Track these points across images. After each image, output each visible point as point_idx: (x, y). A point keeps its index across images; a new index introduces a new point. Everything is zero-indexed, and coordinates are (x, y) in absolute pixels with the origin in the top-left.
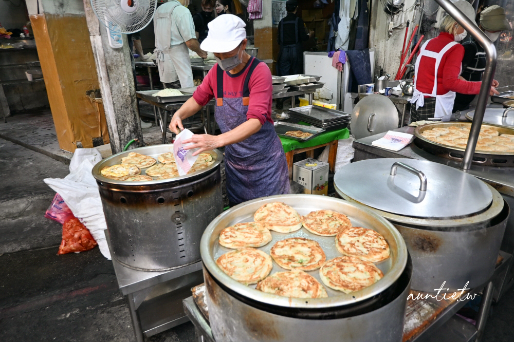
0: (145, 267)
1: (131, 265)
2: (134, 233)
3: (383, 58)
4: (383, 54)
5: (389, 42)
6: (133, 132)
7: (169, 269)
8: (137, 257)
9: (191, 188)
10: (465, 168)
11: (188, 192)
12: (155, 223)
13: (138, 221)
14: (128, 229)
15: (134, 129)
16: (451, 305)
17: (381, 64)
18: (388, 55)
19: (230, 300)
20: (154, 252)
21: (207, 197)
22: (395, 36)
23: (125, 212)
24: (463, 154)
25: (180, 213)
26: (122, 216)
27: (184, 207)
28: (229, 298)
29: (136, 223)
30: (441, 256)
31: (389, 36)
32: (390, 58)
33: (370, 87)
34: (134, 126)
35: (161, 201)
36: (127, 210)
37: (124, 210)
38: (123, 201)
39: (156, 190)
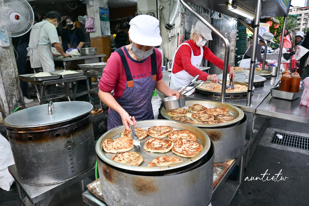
0: (47, 183)
1: (36, 183)
2: (38, 160)
3: (168, 53)
4: (167, 50)
5: (170, 44)
6: (19, 102)
7: (64, 181)
8: (41, 177)
9: (76, 125)
10: (222, 100)
11: (75, 128)
12: (54, 151)
13: (41, 151)
14: (34, 158)
15: (19, 100)
16: (230, 167)
17: (167, 56)
18: (170, 51)
19: (124, 176)
20: (53, 171)
21: (86, 131)
22: (172, 41)
23: (32, 146)
24: (220, 94)
25: (70, 142)
26: (29, 149)
27: (72, 138)
28: (123, 175)
29: (40, 153)
30: (222, 142)
31: (170, 41)
32: (171, 52)
33: (164, 68)
34: (19, 98)
35: (58, 135)
36: (33, 144)
37: (31, 145)
38: (30, 139)
39: (54, 129)
